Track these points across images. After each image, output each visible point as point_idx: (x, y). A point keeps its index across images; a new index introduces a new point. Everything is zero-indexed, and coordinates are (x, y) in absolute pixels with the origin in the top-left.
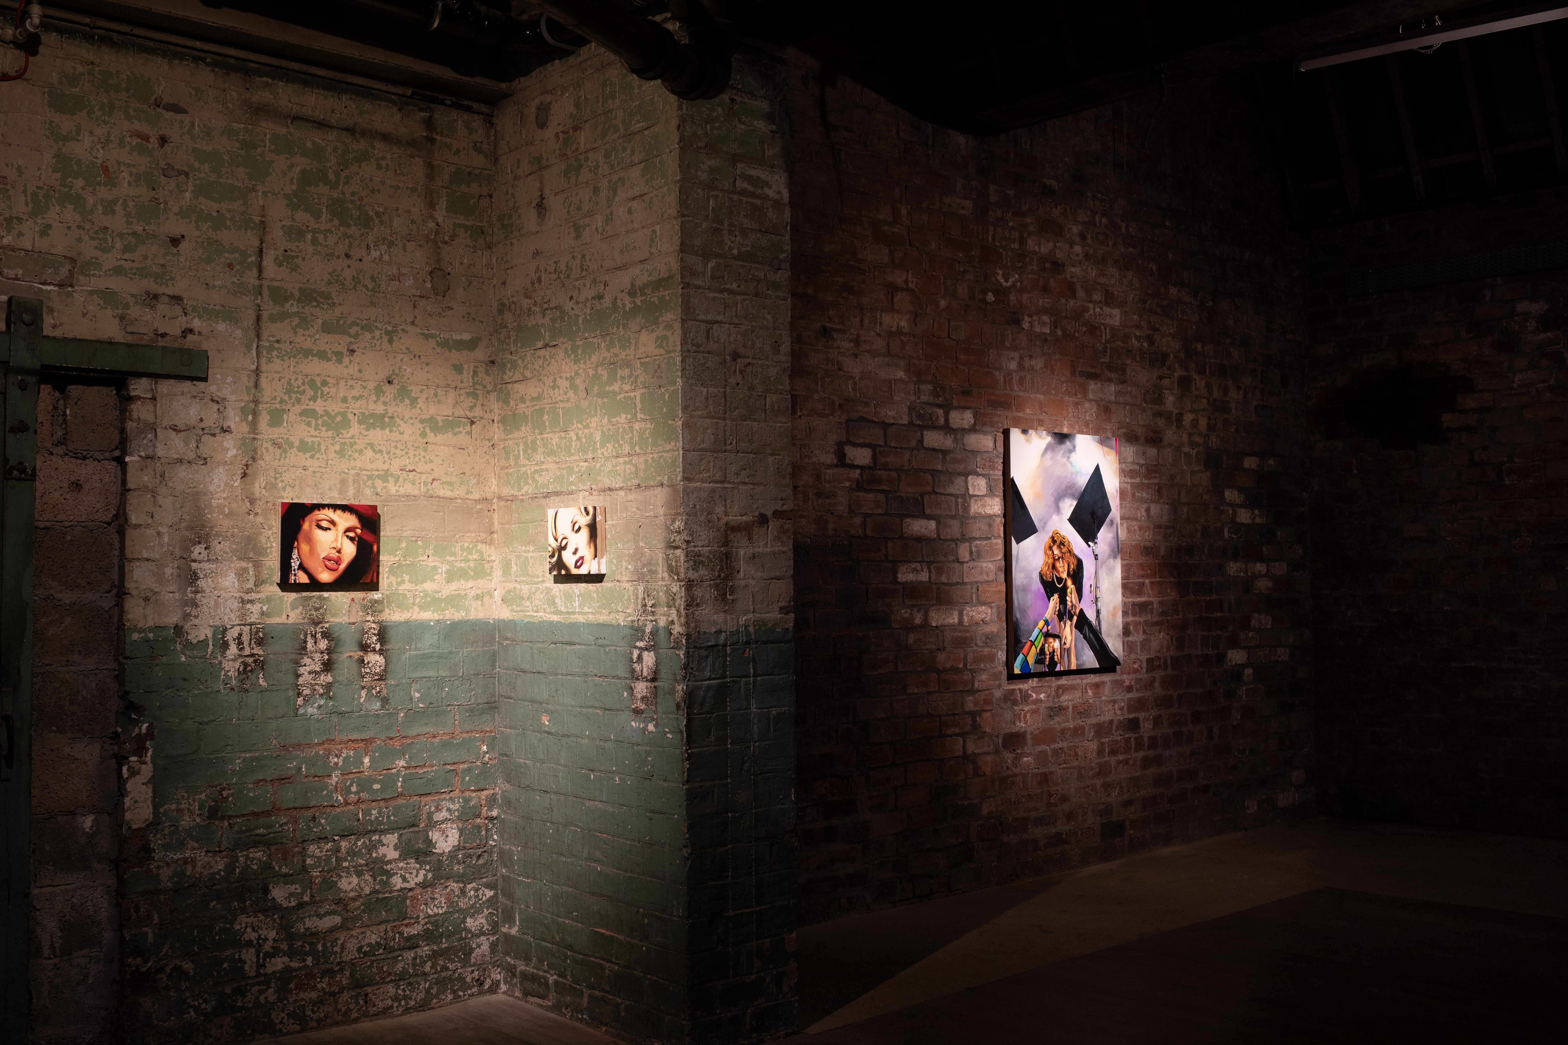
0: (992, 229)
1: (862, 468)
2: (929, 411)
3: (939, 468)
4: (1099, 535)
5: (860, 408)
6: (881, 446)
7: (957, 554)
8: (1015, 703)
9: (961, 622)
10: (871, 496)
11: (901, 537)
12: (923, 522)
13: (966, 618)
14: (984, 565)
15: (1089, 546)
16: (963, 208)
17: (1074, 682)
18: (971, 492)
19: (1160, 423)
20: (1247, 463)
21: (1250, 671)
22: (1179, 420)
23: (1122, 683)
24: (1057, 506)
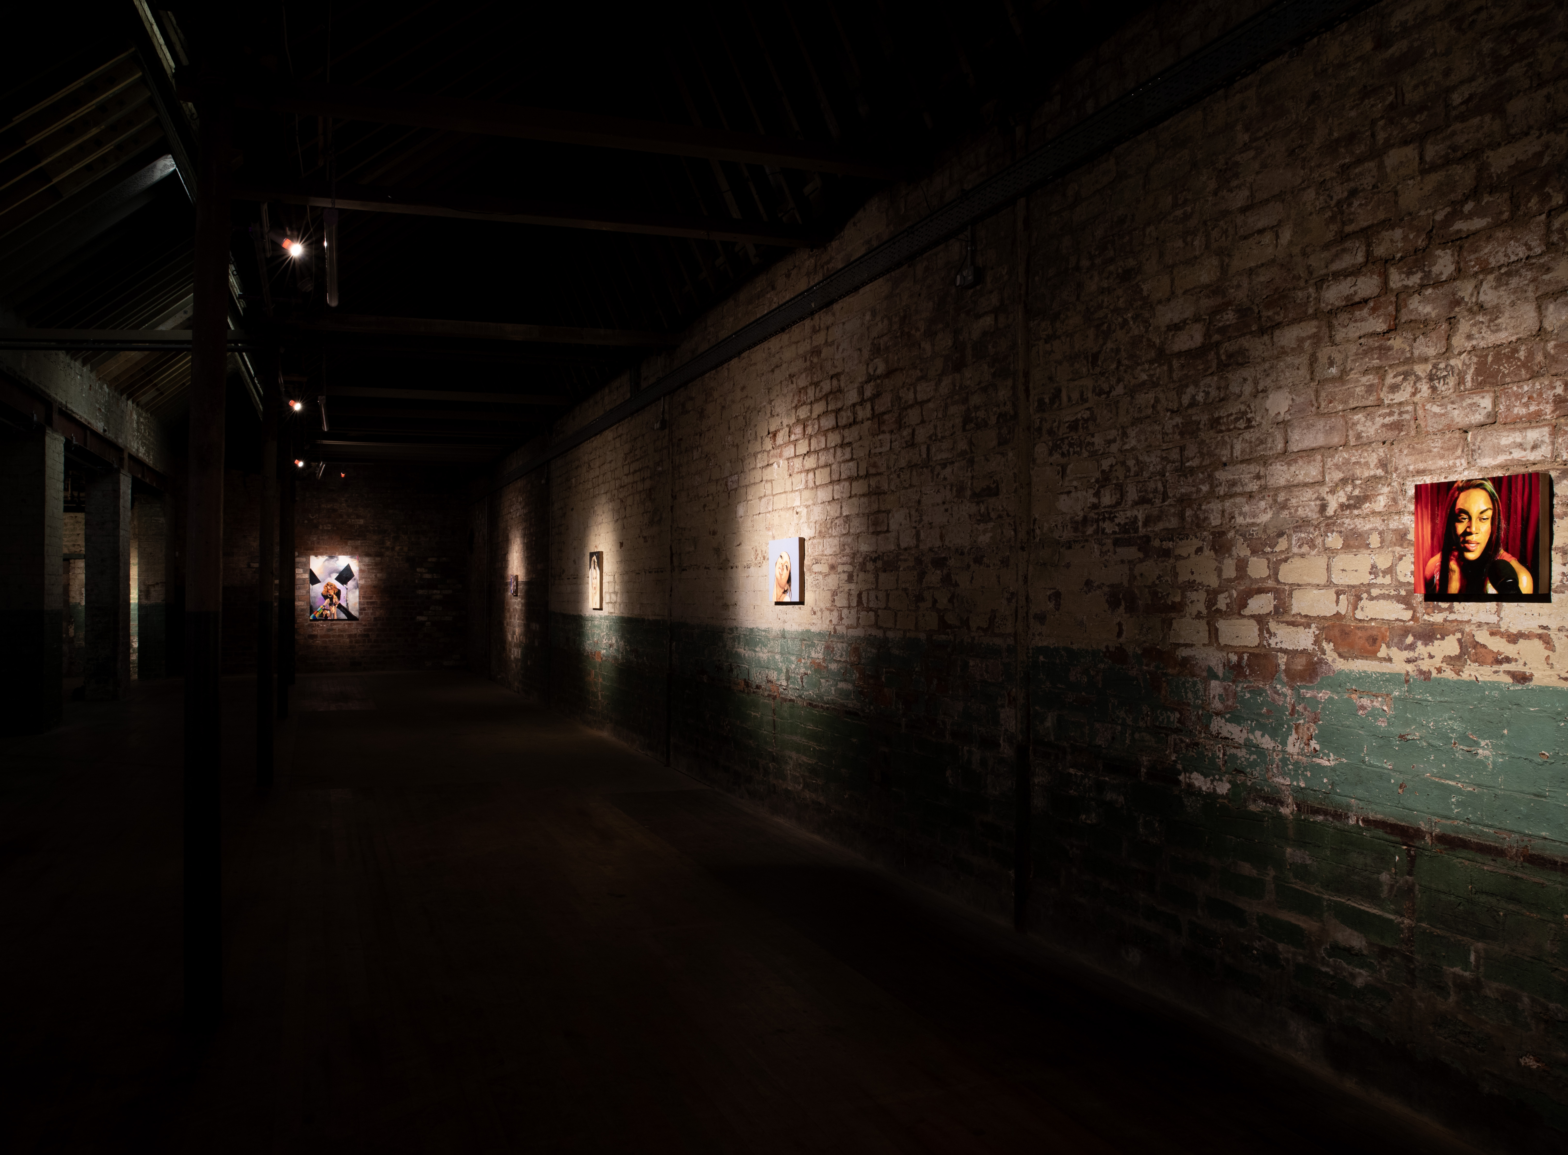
4: (348, 583)
7: (293, 589)
9: (295, 605)
14: (302, 591)
18: (297, 572)
19: (383, 550)
20: (430, 560)
21: (429, 623)
22: (393, 549)
23: (361, 624)
24: (330, 575)
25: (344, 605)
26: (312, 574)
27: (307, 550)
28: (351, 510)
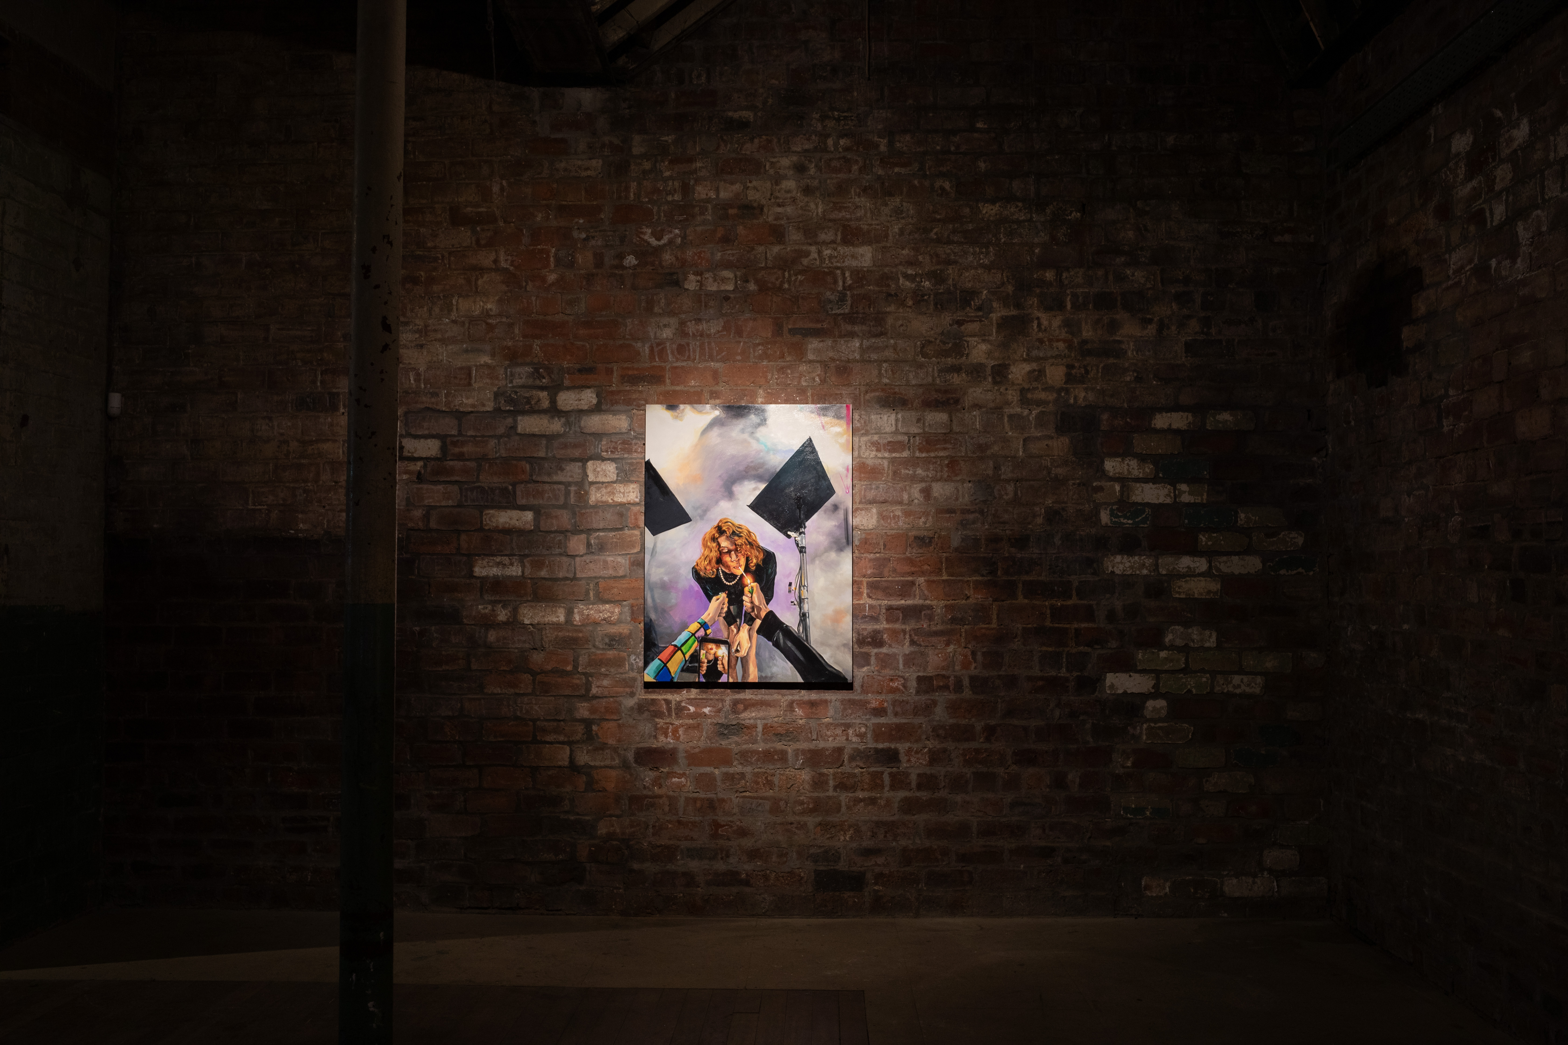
0: (634, 185)
1: (426, 459)
2: (527, 395)
3: (542, 454)
4: (808, 524)
5: (424, 399)
6: (454, 436)
7: (566, 547)
8: (659, 714)
9: (569, 620)
10: (440, 487)
11: (481, 529)
12: (515, 514)
13: (577, 617)
14: (610, 559)
15: (789, 537)
16: (587, 169)
17: (767, 697)
18: (591, 478)
19: (956, 379)
20: (1161, 421)
21: (1161, 703)
22: (1000, 373)
23: (863, 704)
24: (728, 490)
25: (789, 619)
26: (653, 479)
27: (634, 380)
28: (818, 208)
